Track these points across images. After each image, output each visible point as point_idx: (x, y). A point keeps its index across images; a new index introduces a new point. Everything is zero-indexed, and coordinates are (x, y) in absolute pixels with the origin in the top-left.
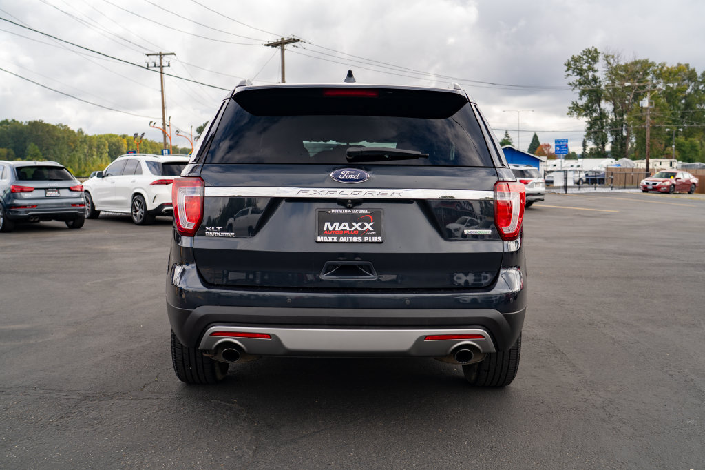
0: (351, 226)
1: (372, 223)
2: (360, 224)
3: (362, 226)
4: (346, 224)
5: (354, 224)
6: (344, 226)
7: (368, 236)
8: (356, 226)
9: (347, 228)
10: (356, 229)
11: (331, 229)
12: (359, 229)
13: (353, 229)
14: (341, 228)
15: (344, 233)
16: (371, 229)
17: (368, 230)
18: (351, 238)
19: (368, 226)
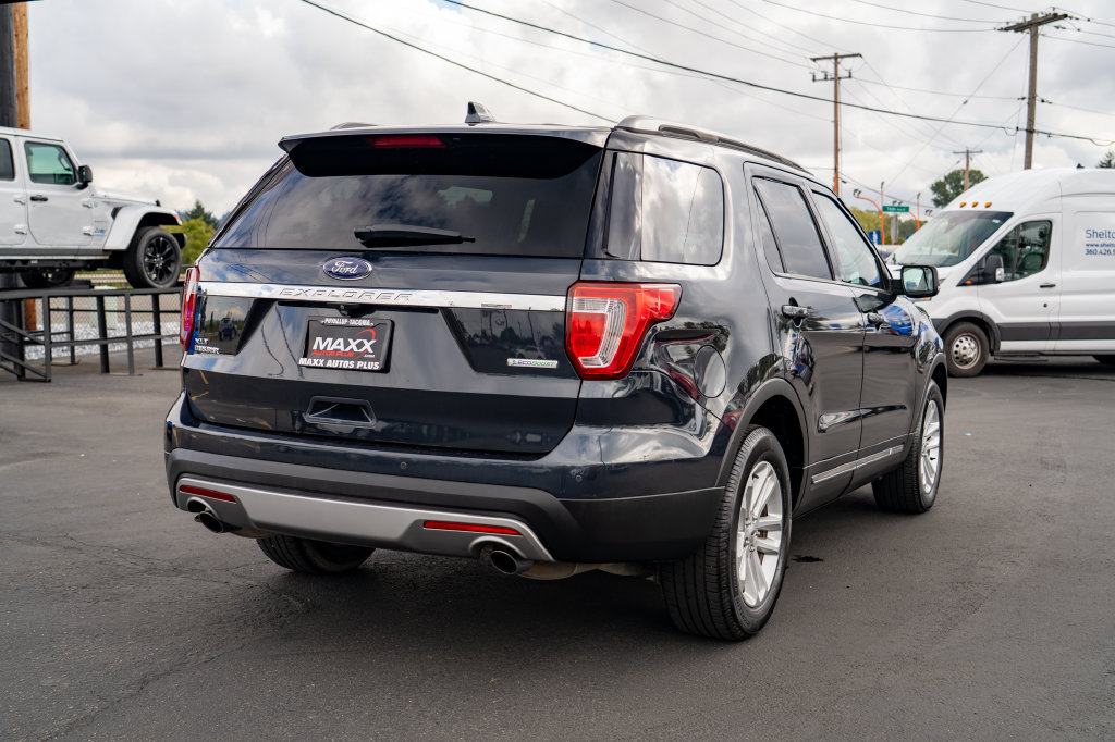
0: (347, 344)
1: (373, 342)
2: (358, 341)
3: (360, 345)
4: (341, 340)
5: (351, 341)
6: (339, 344)
7: (364, 360)
8: (353, 345)
9: (342, 348)
10: (352, 350)
11: (322, 348)
12: (356, 350)
13: (348, 350)
14: (335, 347)
15: (336, 355)
16: (370, 350)
17: (366, 352)
18: (341, 362)
19: (367, 346)
